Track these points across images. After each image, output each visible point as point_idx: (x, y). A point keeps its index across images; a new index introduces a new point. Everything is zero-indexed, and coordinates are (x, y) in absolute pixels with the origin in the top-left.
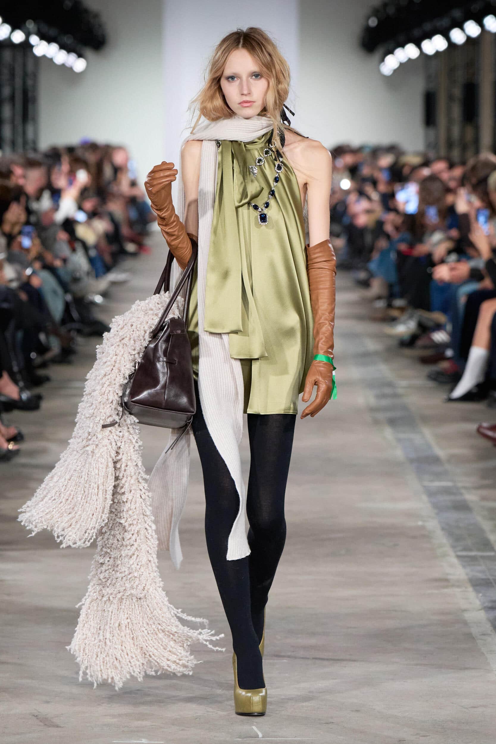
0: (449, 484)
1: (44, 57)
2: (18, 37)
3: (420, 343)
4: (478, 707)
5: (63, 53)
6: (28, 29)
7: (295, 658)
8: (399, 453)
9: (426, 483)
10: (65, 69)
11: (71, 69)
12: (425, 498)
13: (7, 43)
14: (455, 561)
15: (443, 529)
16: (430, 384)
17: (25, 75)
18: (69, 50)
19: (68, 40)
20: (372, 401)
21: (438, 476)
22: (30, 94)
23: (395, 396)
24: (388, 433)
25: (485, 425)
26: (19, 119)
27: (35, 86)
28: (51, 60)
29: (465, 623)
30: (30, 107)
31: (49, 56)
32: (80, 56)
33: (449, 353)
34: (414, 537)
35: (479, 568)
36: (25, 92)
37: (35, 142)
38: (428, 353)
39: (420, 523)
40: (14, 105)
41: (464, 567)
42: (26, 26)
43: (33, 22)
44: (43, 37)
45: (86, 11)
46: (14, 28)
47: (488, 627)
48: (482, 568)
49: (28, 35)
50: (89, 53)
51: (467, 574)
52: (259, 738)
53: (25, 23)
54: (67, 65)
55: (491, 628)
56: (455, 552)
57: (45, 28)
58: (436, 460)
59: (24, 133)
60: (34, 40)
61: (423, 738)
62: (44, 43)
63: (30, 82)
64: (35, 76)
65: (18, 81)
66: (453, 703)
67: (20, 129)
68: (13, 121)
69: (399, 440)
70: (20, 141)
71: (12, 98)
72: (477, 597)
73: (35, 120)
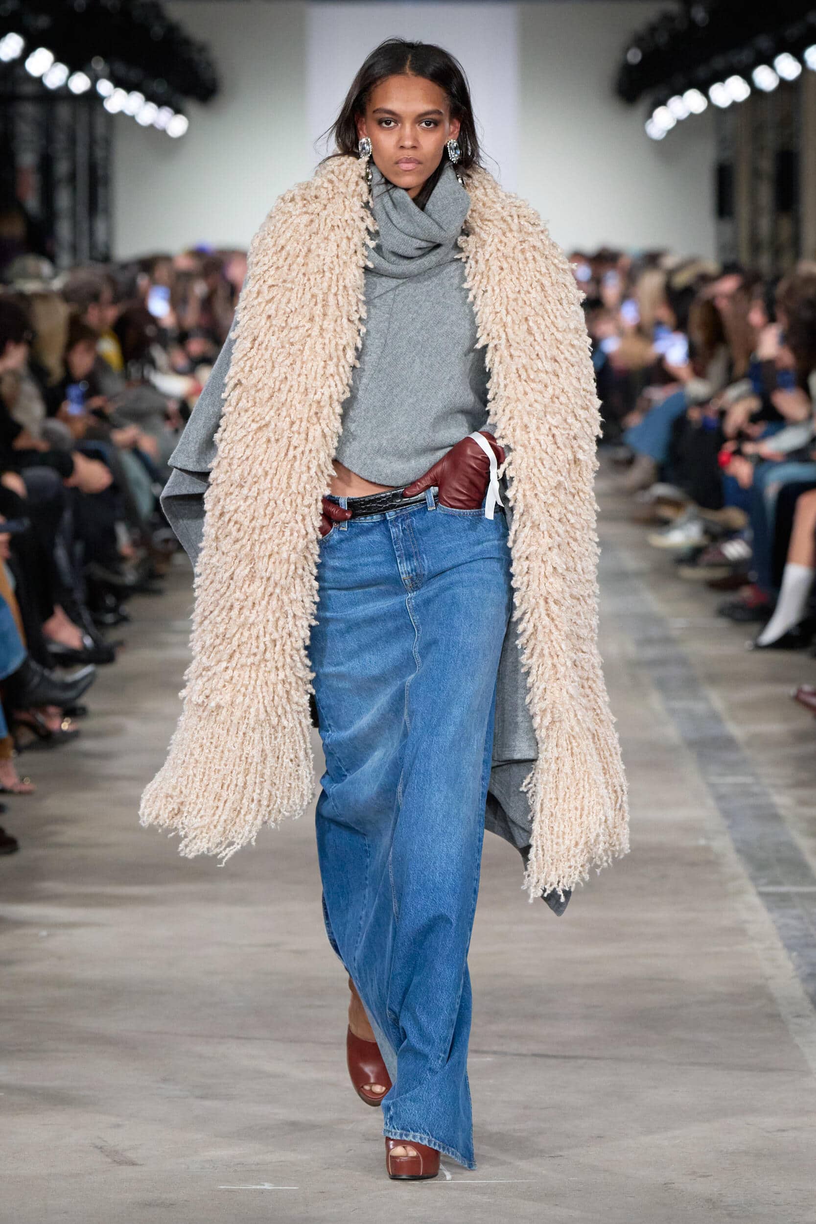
0: (749, 780)
1: (121, 114)
2: (80, 83)
3: (706, 558)
4: (787, 1130)
5: (152, 107)
6: (95, 70)
7: (505, 1054)
8: (672, 732)
9: (714, 779)
10: (154, 133)
11: (164, 132)
12: (710, 802)
13: (64, 93)
14: (756, 901)
15: (738, 851)
16: (722, 623)
17: (92, 143)
18: (160, 101)
19: (159, 87)
20: (631, 650)
21: (733, 767)
22: (100, 172)
23: (667, 640)
24: (656, 701)
25: (807, 688)
26: (82, 211)
27: (108, 160)
28: (132, 119)
29: (771, 999)
30: (101, 191)
31: (128, 112)
32: (178, 111)
33: (753, 575)
34: (693, 864)
35: (794, 912)
36: (92, 169)
37: (108, 246)
38: (719, 574)
39: (702, 842)
40: (74, 189)
41: (770, 910)
42: (91, 66)
43: (101, 59)
44: (119, 82)
45: (187, 42)
46: (73, 70)
47: (807, 1005)
48: (798, 911)
49: (94, 80)
50: (192, 106)
51: (774, 922)
52: (445, 1180)
53: (89, 60)
54: (157, 126)
55: (811, 1007)
56: (757, 886)
57: (121, 69)
58: (729, 743)
59: (92, 233)
60: (105, 87)
61: (702, 1179)
62: (121, 92)
63: (99, 153)
64: (108, 143)
65: (82, 152)
66: (748, 1124)
67: (85, 226)
68: (74, 215)
69: (672, 712)
70: (84, 245)
71: (72, 177)
72: (790, 958)
73: (108, 213)
